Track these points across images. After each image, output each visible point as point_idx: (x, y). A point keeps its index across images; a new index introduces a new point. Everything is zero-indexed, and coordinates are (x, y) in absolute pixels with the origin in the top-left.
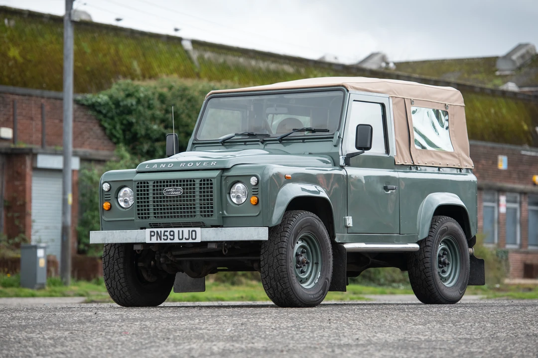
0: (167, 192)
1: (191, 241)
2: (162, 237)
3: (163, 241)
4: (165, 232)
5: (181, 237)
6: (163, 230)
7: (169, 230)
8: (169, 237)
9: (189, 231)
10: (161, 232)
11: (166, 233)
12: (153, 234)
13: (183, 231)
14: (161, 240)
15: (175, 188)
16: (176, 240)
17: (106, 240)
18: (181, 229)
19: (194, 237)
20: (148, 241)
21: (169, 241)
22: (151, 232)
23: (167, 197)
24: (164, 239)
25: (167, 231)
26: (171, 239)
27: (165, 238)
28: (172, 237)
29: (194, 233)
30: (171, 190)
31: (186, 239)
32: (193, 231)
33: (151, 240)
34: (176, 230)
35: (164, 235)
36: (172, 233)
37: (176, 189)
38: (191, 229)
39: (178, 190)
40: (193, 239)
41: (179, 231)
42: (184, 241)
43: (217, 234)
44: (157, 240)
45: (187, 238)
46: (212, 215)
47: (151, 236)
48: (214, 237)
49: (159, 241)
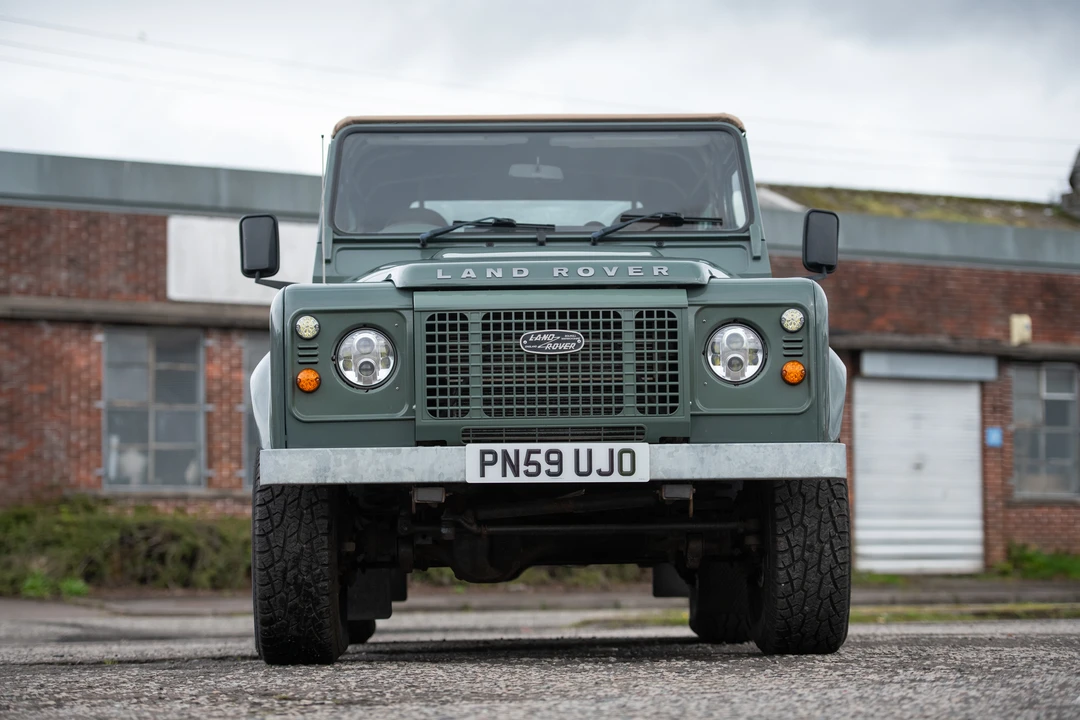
0: (529, 343)
1: (616, 478)
2: (522, 468)
3: (523, 479)
4: (530, 452)
5: (583, 468)
6: (523, 448)
7: (545, 447)
8: (545, 466)
9: (611, 452)
10: (517, 452)
11: (534, 457)
12: (489, 458)
13: (590, 452)
14: (517, 474)
15: (557, 334)
16: (569, 476)
17: (329, 474)
18: (583, 447)
19: (627, 467)
20: (473, 477)
21: (543, 478)
22: (483, 453)
23: (530, 357)
24: (527, 473)
25: (538, 452)
26: (549, 473)
27: (532, 469)
28: (554, 469)
29: (627, 457)
30: (545, 337)
31: (600, 473)
32: (622, 452)
33: (483, 475)
34: (567, 449)
35: (528, 463)
36: (554, 457)
37: (563, 335)
38: (618, 446)
39: (567, 337)
40: (622, 473)
41: (577, 452)
42: (594, 478)
43: (702, 460)
44: (504, 475)
45: (606, 468)
46: (673, 409)
47: (483, 464)
48: (693, 470)
49: (510, 479)
